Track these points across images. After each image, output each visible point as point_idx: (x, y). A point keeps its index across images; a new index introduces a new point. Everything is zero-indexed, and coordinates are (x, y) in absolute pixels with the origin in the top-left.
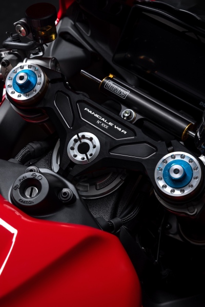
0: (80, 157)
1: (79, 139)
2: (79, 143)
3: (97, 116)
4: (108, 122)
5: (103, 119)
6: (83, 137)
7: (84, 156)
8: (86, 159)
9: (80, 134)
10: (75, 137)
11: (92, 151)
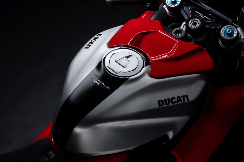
0: (193, 27)
1: (193, 21)
2: (193, 22)
3: (200, 13)
4: (204, 15)
5: (202, 15)
6: (195, 20)
7: (195, 26)
8: (195, 27)
9: (194, 19)
10: (192, 20)
11: (198, 25)
